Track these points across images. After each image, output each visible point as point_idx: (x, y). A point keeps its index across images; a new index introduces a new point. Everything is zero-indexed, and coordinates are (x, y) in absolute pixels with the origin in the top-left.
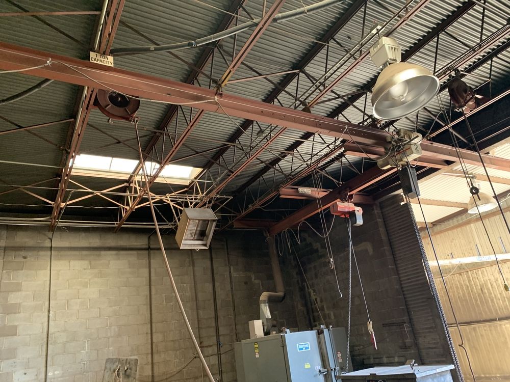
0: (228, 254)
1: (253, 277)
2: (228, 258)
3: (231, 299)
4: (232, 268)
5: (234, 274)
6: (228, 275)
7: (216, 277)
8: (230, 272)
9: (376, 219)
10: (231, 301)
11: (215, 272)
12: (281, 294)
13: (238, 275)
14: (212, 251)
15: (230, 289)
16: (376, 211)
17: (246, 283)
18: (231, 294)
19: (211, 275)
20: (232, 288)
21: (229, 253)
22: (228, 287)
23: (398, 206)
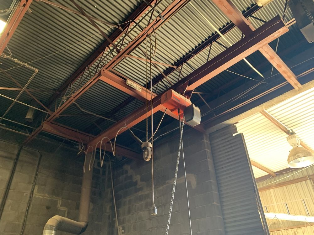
0: (37, 171)
1: (60, 202)
2: (36, 175)
3: (21, 223)
4: (36, 187)
5: (37, 195)
6: (29, 194)
7: (11, 192)
8: (33, 191)
9: (205, 149)
10: (21, 225)
11: (12, 187)
12: (82, 224)
13: (41, 197)
14: (18, 163)
15: (24, 210)
16: (205, 141)
17: (48, 208)
18: (23, 217)
19: (4, 190)
20: (27, 210)
21: (39, 171)
22: (24, 208)
23: (230, 137)
